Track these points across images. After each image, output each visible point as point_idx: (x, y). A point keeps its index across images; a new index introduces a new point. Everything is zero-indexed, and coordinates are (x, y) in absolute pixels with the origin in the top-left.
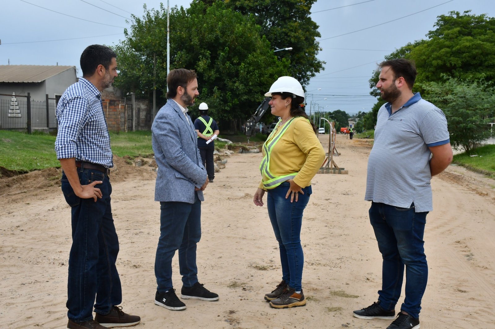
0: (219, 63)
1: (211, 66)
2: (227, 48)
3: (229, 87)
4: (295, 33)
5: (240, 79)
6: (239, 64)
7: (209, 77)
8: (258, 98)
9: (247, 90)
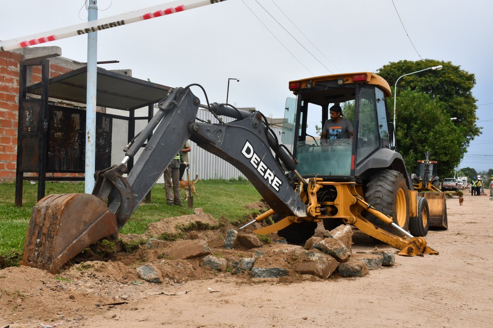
0: (412, 132)
1: (406, 135)
2: (419, 122)
3: (420, 150)
4: (460, 106)
5: (428, 144)
6: (427, 133)
7: (405, 143)
8: (442, 158)
9: (434, 152)
